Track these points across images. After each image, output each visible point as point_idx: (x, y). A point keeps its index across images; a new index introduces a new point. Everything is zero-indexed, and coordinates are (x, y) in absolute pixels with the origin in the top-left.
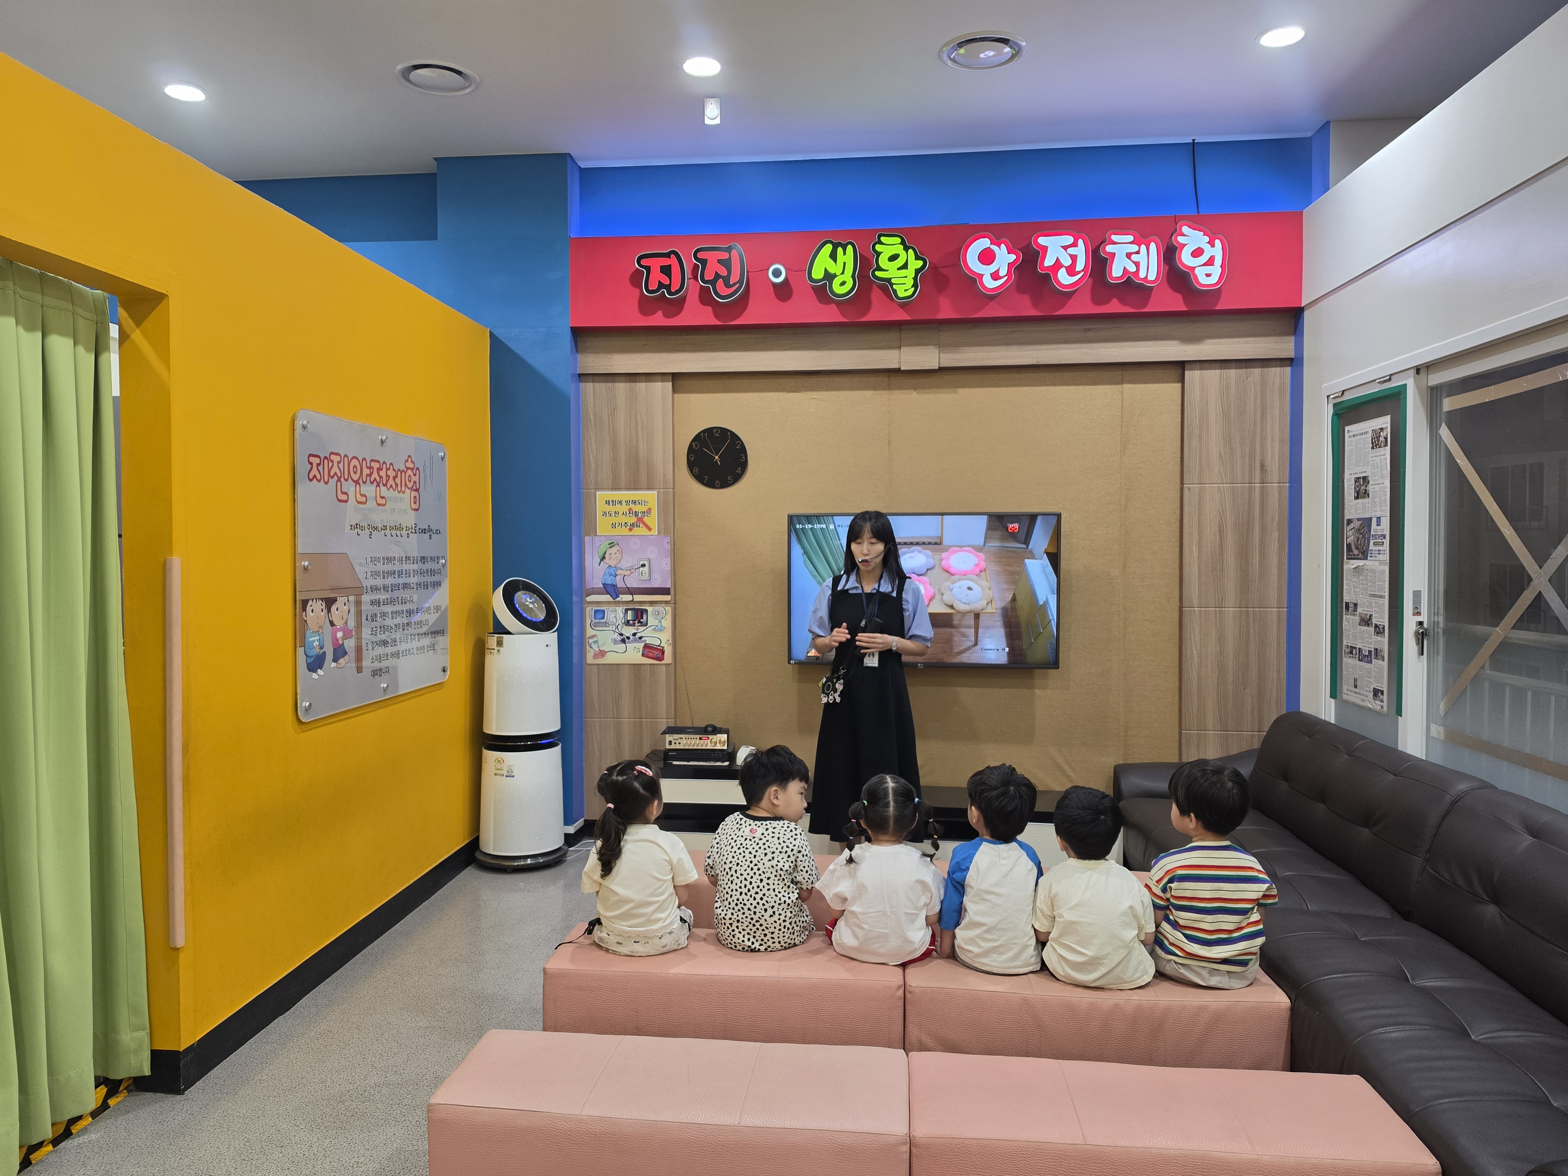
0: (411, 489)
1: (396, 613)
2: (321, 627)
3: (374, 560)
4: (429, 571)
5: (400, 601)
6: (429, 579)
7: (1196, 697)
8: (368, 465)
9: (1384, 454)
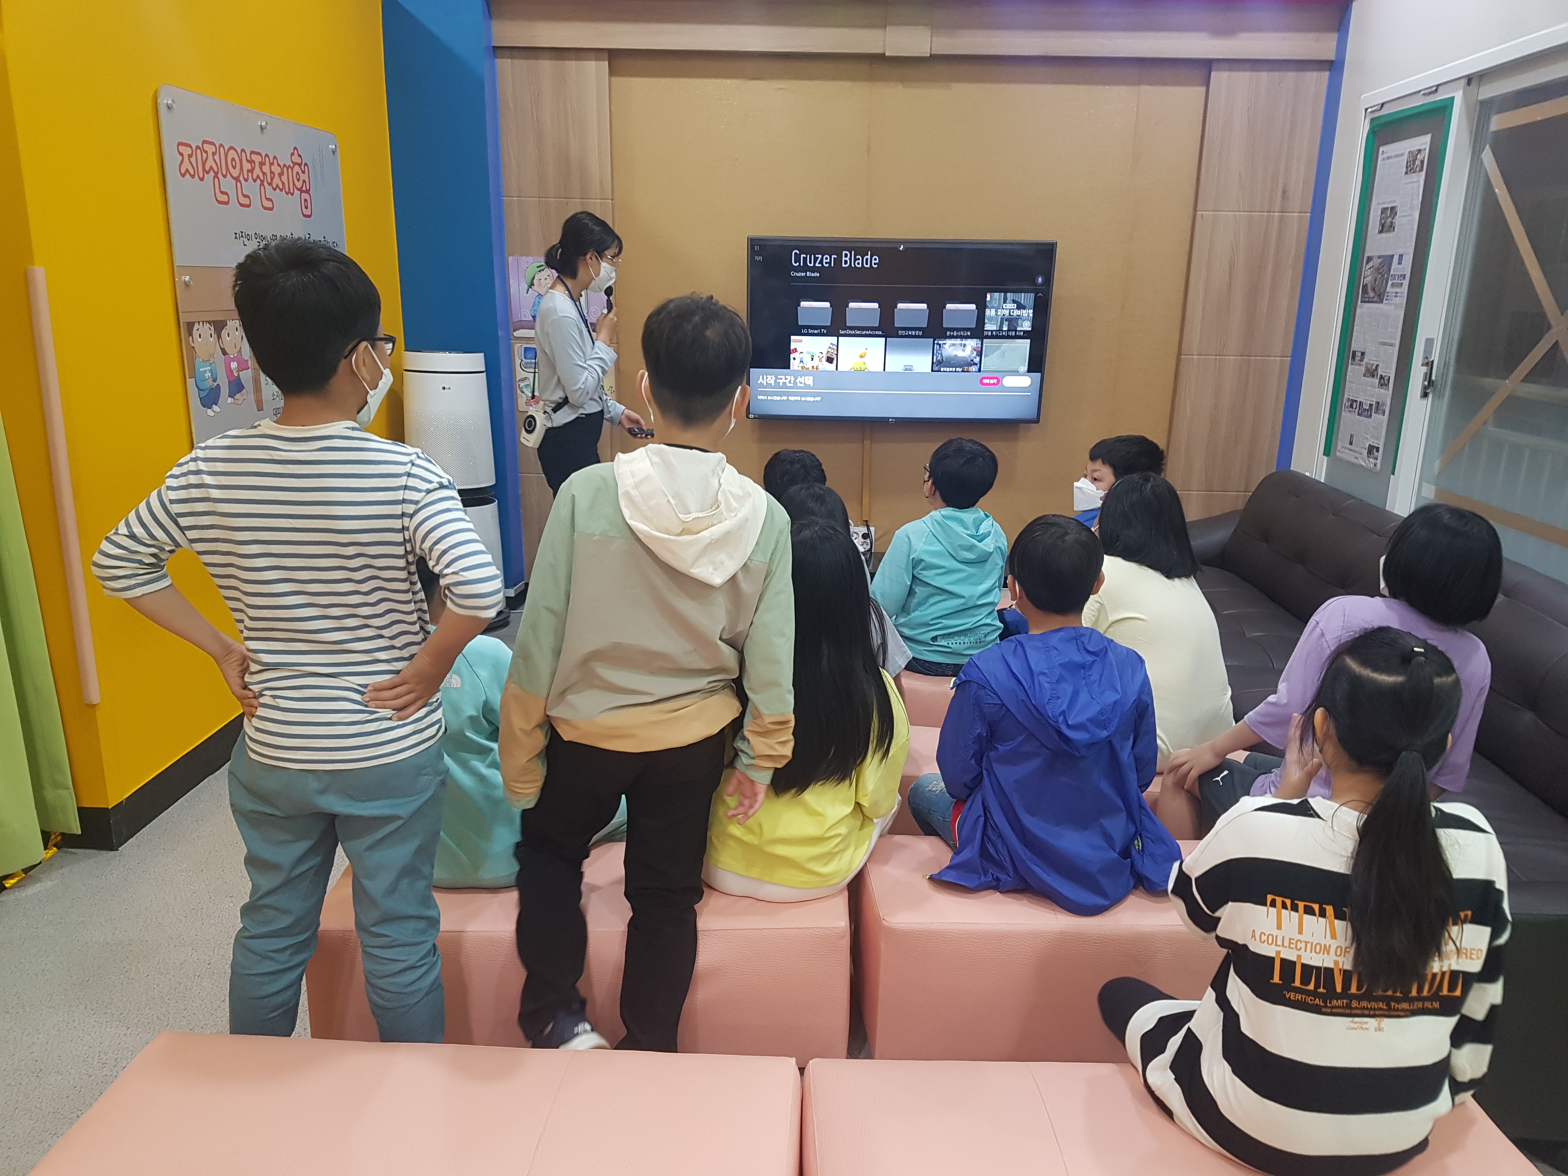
0: (300, 190)
2: (212, 355)
7: (1183, 455)
8: (249, 158)
9: (1418, 181)
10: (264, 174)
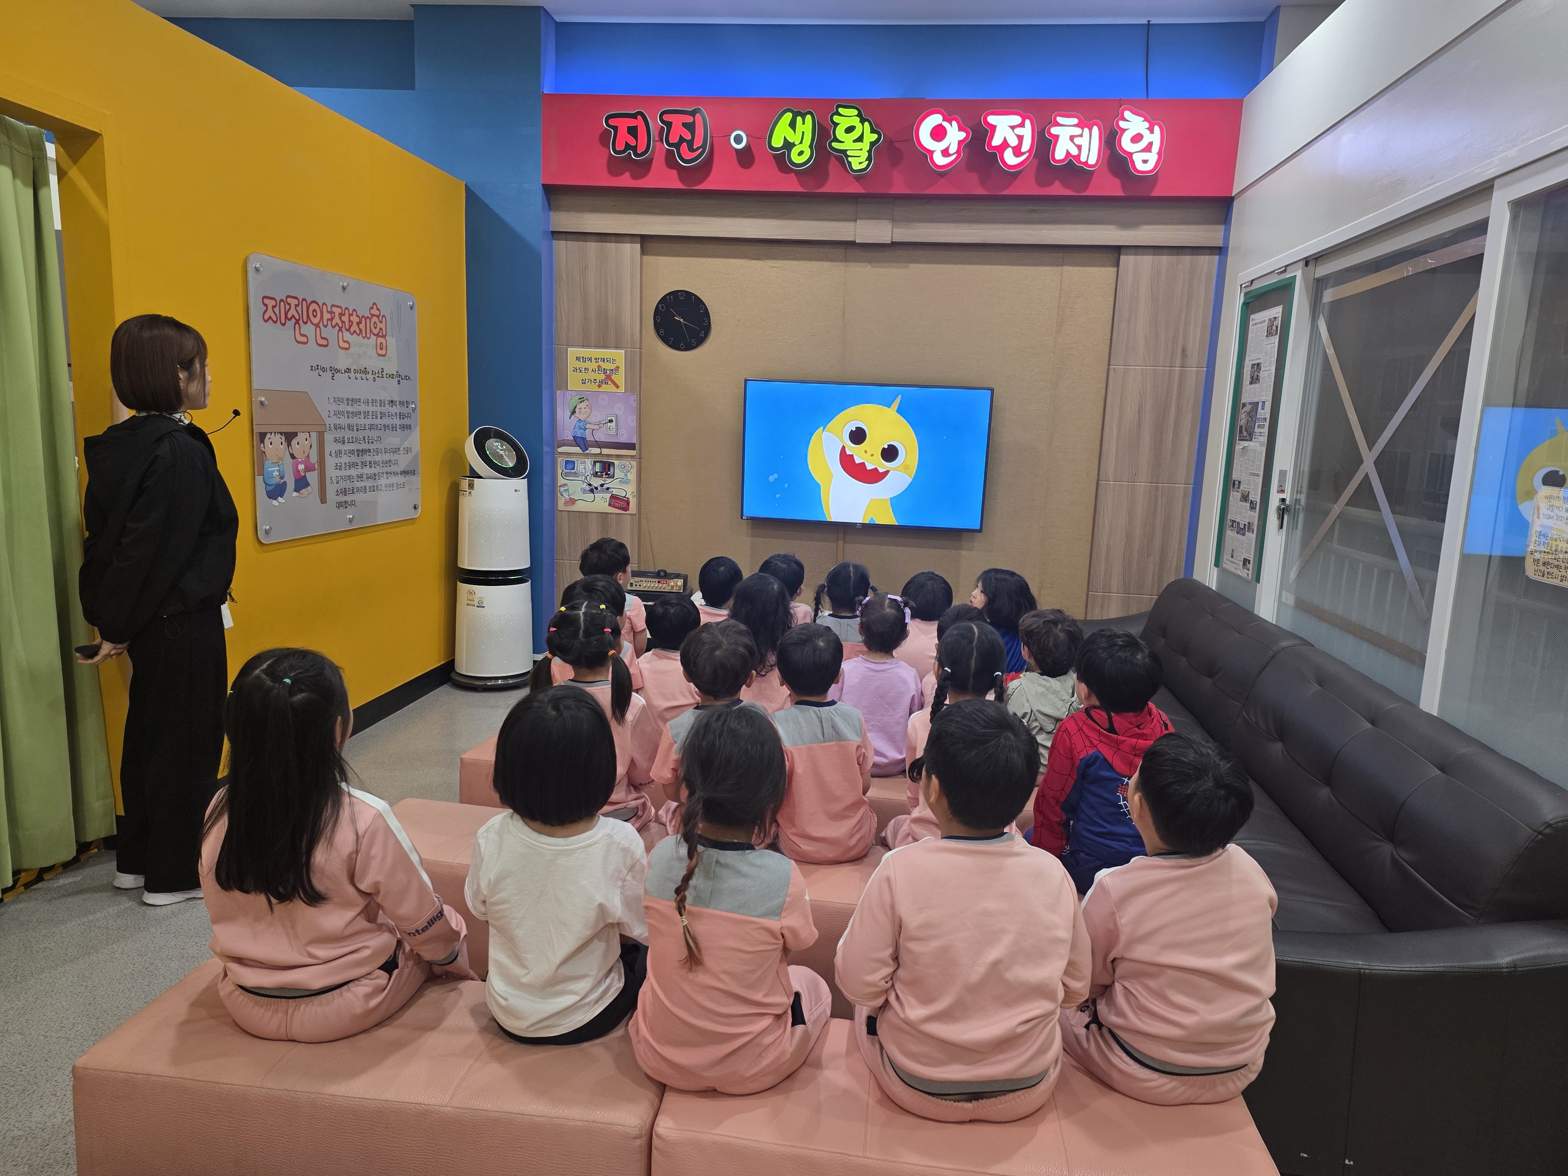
0: (377, 335)
1: (362, 451)
2: (281, 459)
3: (338, 400)
4: (398, 413)
5: (367, 441)
6: (397, 422)
7: (1104, 564)
8: (329, 310)
9: (1274, 343)
10: (343, 322)
